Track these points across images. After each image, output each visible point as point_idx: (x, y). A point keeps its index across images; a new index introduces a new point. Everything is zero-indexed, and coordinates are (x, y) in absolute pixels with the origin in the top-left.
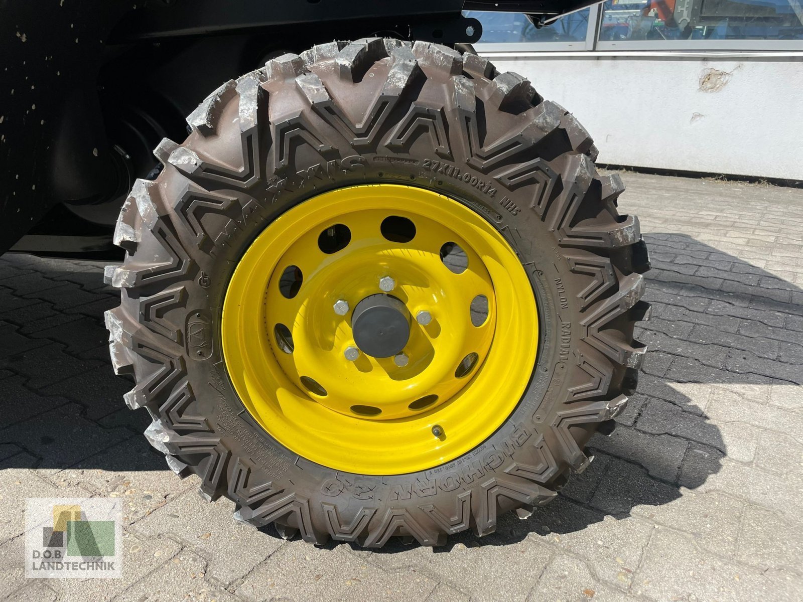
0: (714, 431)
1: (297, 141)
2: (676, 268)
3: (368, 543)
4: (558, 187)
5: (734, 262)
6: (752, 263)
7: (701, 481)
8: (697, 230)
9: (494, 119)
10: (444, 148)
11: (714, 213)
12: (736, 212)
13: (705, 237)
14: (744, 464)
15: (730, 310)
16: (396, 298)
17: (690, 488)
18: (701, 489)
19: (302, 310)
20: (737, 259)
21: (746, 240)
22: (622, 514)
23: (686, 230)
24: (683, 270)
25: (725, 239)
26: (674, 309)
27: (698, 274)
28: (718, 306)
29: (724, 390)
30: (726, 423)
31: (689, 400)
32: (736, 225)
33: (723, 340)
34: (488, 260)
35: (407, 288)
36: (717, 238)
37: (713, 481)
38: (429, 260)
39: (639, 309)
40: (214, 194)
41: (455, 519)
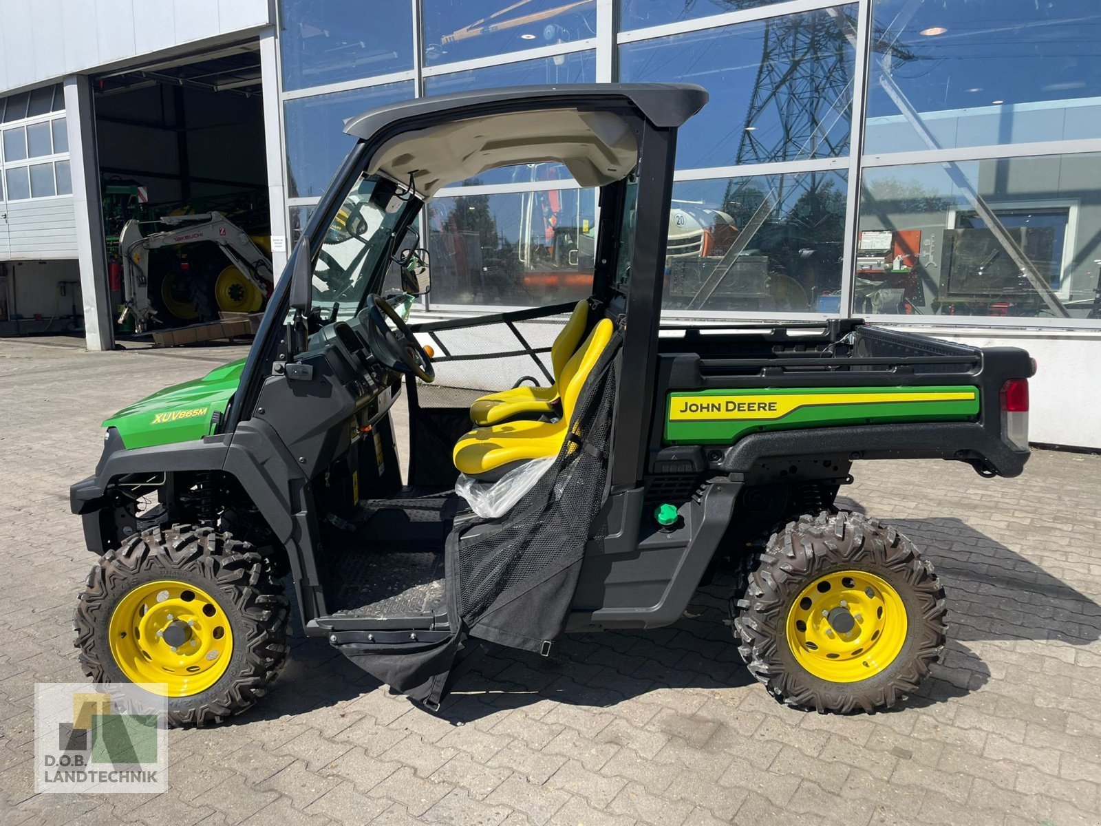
0: (985, 665)
1: (824, 560)
2: (953, 556)
3: (844, 710)
4: (912, 572)
5: (997, 547)
6: (1010, 549)
7: (979, 687)
8: (966, 514)
9: (889, 551)
10: (873, 560)
11: (980, 492)
12: (998, 489)
13: (973, 521)
14: (999, 680)
15: (993, 590)
16: (846, 609)
17: (974, 690)
18: (979, 691)
19: (812, 614)
20: (1000, 545)
21: (1006, 523)
22: (945, 701)
23: (958, 513)
24: (958, 557)
25: (990, 523)
26: (956, 591)
27: (970, 560)
28: (985, 588)
29: (990, 644)
30: (991, 662)
31: (970, 650)
32: (1000, 505)
33: (989, 613)
34: (884, 594)
35: (850, 604)
36: (983, 522)
37: (984, 687)
38: (862, 594)
39: (945, 612)
40: (795, 578)
41: (878, 699)
